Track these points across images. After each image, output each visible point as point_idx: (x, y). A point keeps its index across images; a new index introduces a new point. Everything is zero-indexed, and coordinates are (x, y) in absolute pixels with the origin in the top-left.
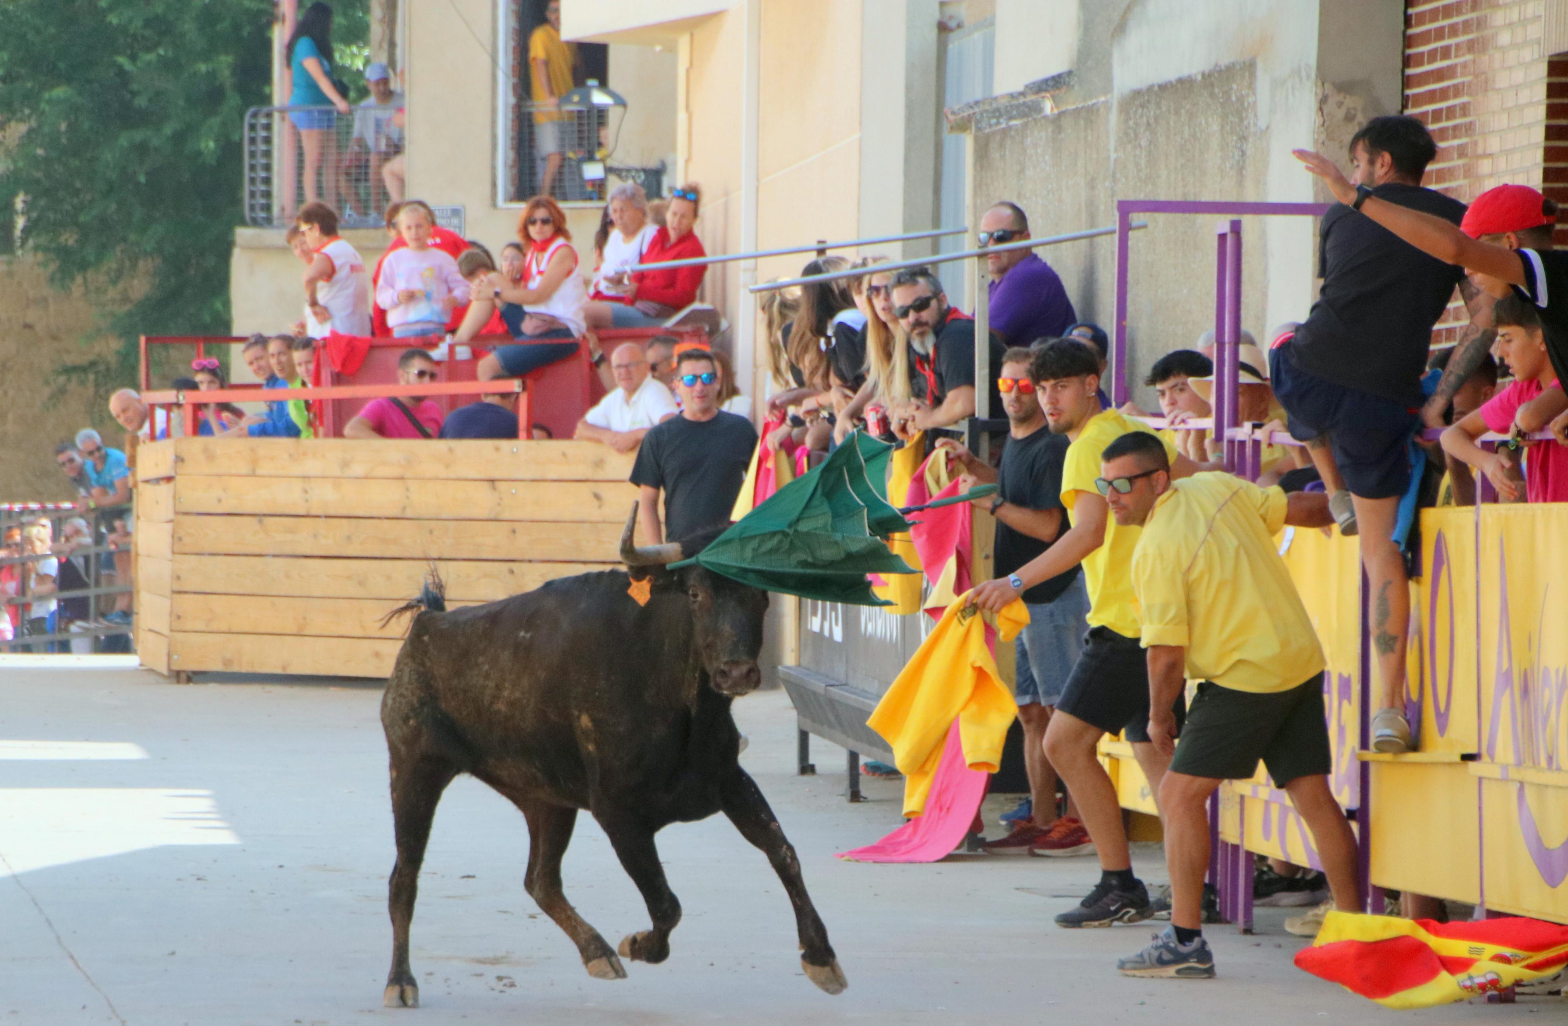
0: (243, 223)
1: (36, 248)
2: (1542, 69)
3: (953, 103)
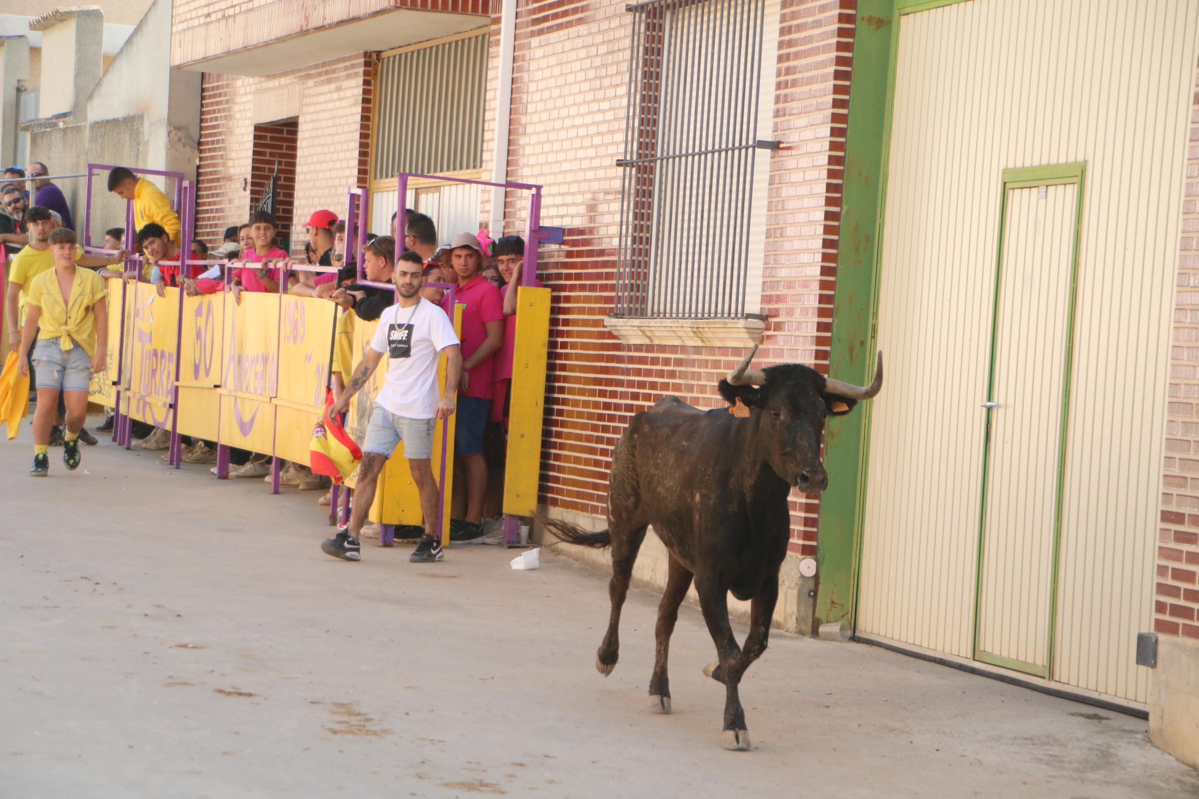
2: (252, 129)
3: (22, 120)
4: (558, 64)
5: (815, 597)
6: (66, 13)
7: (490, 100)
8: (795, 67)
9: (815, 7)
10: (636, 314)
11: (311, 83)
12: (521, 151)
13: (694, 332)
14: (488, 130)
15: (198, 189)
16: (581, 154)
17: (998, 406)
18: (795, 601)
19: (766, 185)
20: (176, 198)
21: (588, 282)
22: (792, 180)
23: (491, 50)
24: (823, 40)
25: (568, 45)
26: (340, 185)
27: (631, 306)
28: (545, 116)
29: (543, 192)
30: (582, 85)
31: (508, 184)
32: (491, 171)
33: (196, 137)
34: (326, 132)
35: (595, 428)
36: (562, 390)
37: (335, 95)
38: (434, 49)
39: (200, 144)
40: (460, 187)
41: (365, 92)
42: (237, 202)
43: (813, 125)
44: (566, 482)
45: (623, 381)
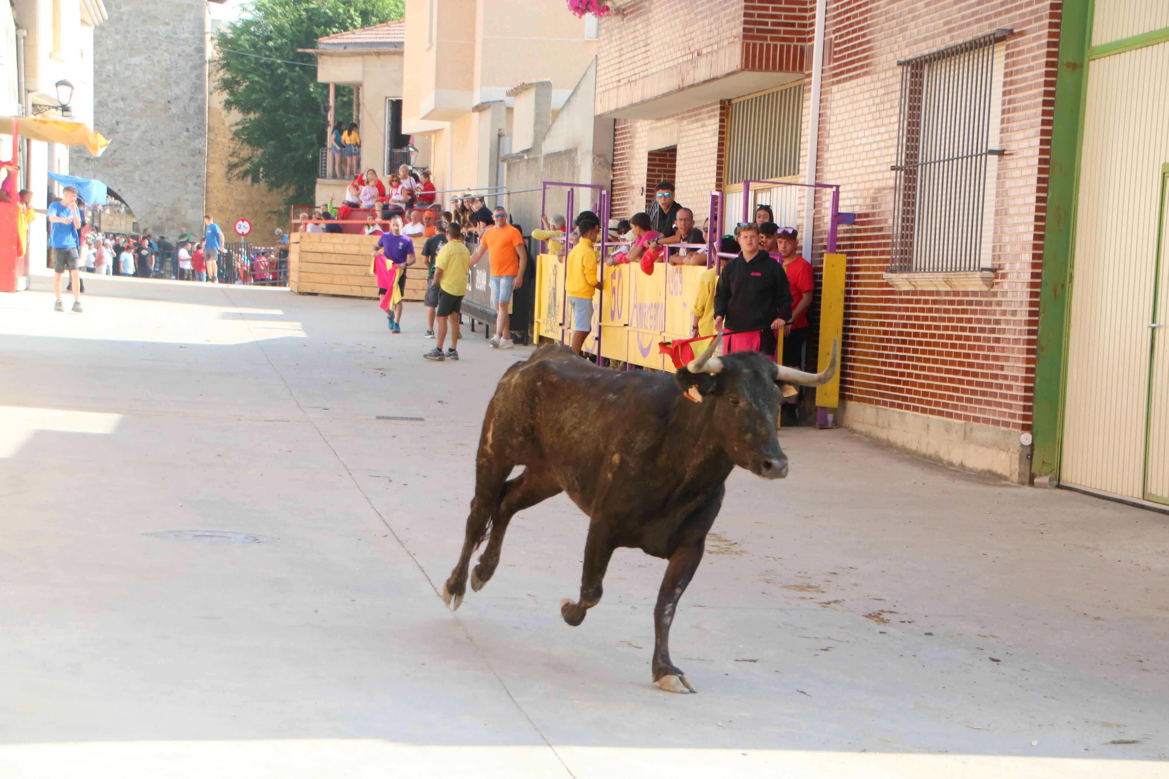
0: (319, 177)
1: (266, 181)
2: (647, 154)
3: (502, 154)
4: (850, 103)
5: (1031, 459)
6: (529, 84)
7: (804, 129)
8: (1015, 99)
9: (1029, 58)
10: (905, 270)
11: (685, 122)
12: (825, 162)
13: (945, 281)
14: (803, 149)
15: (612, 196)
16: (866, 163)
17: (1160, 327)
18: (1017, 462)
19: (995, 180)
20: (598, 202)
21: (872, 249)
22: (1013, 176)
23: (805, 95)
24: (1035, 79)
25: (857, 90)
26: (704, 190)
27: (901, 264)
28: (841, 138)
29: (841, 189)
30: (867, 116)
31: (817, 185)
32: (805, 176)
33: (611, 161)
34: (695, 154)
35: (877, 347)
36: (854, 323)
37: (701, 130)
38: (767, 97)
39: (613, 165)
40: (785, 188)
41: (721, 127)
42: (637, 203)
43: (1028, 138)
44: (858, 384)
45: (896, 315)
